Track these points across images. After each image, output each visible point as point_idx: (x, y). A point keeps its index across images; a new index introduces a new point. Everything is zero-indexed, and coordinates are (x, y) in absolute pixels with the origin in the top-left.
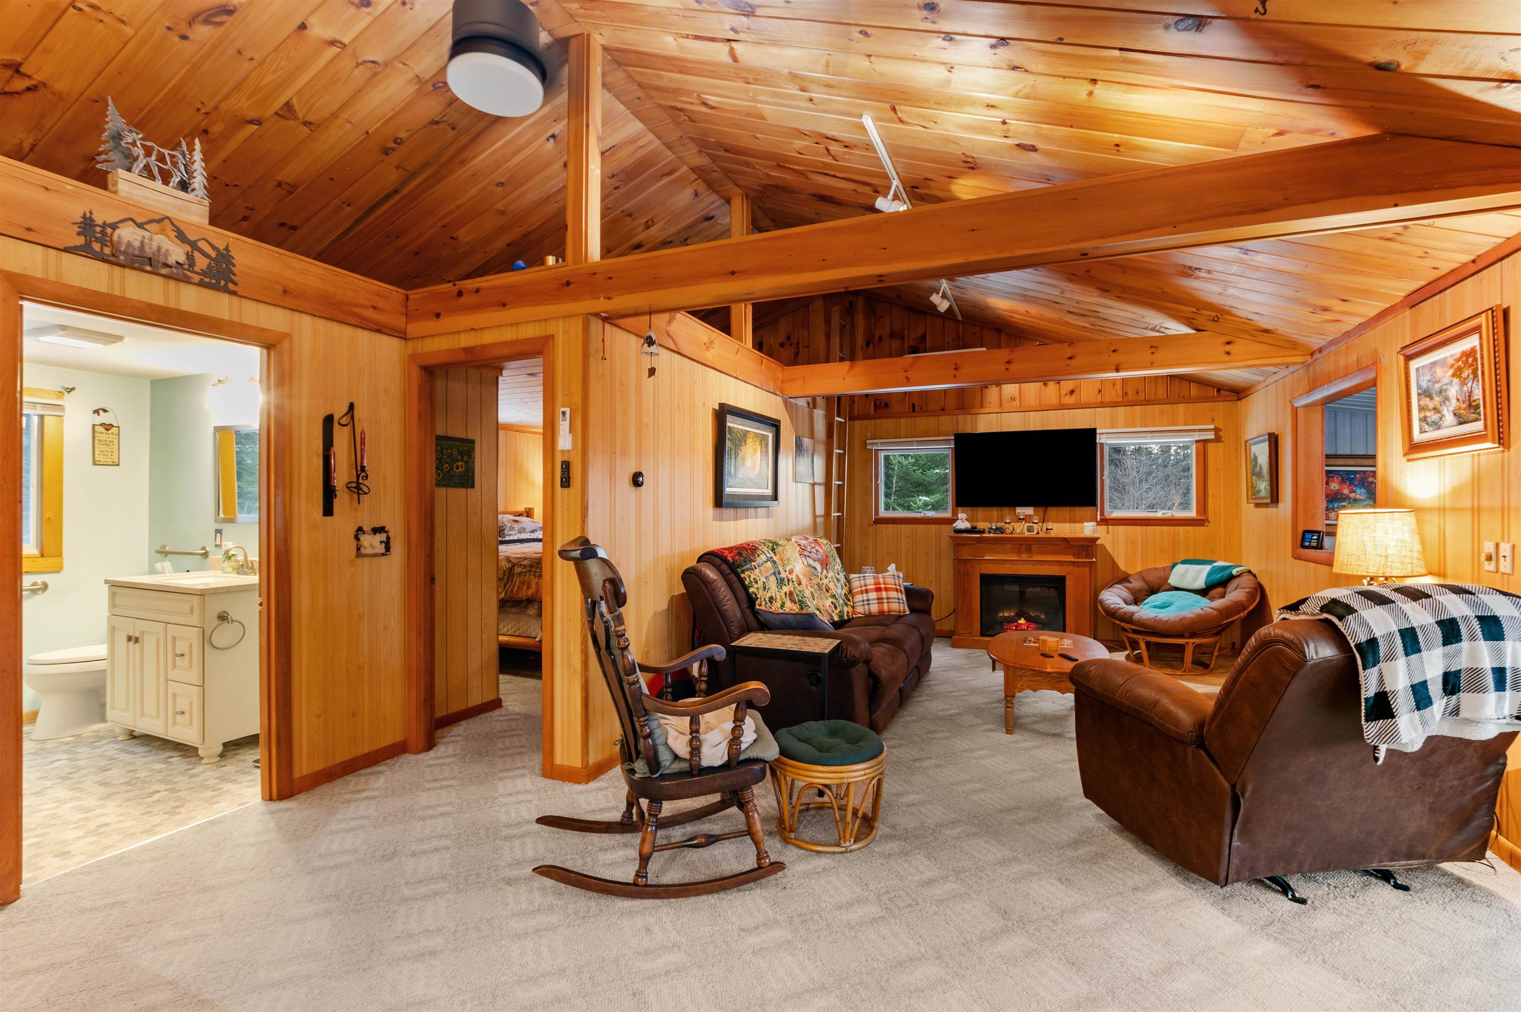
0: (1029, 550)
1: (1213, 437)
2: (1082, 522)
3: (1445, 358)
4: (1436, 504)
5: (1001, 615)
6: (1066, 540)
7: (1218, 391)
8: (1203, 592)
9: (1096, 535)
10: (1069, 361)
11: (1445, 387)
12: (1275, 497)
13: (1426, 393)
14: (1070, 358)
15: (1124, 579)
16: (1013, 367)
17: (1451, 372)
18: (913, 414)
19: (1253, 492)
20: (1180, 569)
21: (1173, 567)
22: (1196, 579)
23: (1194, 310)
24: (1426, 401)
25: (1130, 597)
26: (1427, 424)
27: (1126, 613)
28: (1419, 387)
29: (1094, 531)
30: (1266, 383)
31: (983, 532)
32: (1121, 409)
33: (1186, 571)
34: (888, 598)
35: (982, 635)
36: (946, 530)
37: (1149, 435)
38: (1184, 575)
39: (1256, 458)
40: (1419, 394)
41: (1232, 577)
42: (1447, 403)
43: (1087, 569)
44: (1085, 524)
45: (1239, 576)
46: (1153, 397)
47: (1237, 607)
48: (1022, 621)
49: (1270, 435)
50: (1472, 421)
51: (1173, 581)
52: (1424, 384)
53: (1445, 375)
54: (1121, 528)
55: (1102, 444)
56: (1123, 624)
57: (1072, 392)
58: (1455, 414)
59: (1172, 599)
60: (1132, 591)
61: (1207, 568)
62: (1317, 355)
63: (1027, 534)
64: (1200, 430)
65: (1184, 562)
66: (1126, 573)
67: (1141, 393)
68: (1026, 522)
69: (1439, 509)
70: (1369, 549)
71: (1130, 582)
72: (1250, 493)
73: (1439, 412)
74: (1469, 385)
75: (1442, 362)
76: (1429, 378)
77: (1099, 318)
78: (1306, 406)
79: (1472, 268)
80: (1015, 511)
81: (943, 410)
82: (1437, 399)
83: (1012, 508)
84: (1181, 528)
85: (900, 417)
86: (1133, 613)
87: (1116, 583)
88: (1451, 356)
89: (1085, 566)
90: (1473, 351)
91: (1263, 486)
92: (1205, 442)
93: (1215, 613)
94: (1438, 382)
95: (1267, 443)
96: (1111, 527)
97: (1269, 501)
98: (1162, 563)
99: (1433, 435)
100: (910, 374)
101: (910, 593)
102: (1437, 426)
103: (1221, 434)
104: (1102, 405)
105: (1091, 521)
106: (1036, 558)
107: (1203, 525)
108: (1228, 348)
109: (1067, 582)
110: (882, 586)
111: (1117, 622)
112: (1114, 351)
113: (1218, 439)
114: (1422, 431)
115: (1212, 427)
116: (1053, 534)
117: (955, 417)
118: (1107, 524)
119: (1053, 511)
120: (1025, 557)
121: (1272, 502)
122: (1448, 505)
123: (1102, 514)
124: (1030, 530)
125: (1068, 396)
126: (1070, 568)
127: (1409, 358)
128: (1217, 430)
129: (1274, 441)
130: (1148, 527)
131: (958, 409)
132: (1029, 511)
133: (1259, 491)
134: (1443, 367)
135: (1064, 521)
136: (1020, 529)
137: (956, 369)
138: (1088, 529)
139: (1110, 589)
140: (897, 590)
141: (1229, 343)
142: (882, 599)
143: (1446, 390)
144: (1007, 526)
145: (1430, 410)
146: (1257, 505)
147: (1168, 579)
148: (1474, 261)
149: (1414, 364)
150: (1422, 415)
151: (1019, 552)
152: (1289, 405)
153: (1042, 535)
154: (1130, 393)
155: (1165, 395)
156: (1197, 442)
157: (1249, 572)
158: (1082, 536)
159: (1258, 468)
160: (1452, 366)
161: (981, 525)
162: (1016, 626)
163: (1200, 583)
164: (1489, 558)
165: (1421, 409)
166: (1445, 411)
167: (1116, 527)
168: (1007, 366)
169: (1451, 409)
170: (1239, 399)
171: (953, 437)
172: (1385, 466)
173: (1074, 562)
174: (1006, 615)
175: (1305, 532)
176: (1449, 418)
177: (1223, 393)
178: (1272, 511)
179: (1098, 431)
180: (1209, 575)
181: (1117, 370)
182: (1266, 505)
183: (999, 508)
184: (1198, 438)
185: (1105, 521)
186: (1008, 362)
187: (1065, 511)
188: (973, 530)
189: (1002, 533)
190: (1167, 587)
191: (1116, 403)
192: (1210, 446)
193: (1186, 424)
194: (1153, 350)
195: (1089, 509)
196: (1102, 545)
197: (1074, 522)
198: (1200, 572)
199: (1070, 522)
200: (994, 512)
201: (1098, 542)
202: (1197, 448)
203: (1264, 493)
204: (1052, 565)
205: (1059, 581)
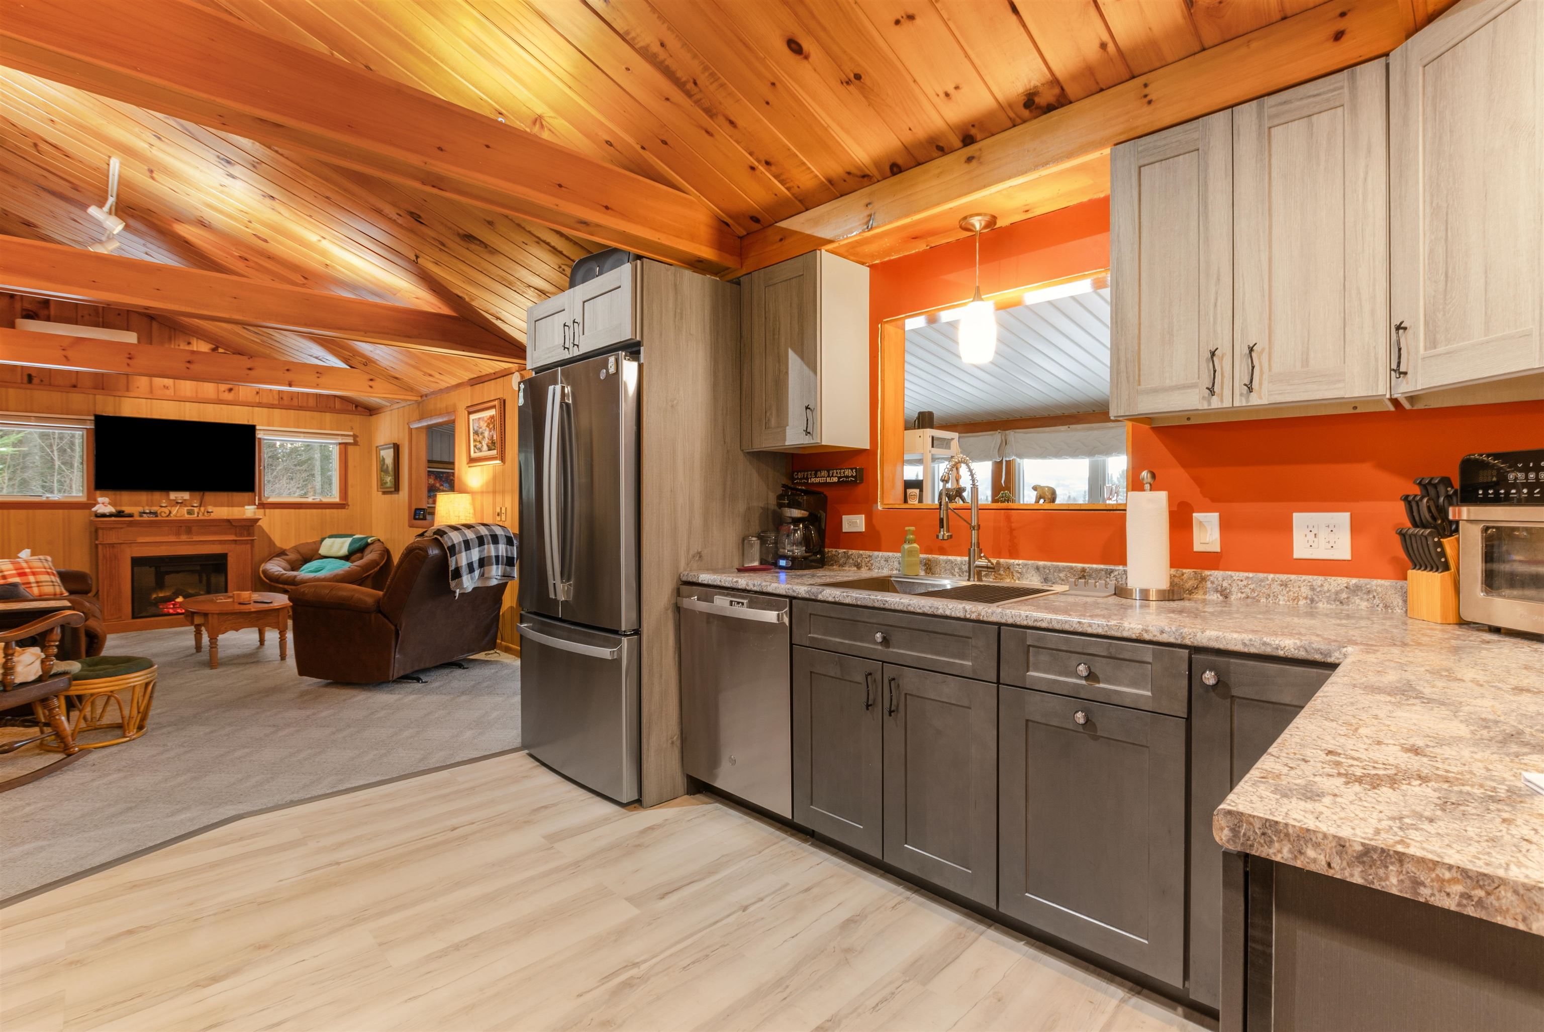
0: (189, 531)
1: (352, 441)
2: (243, 506)
3: (483, 417)
4: (479, 490)
5: (154, 596)
6: (228, 521)
7: (356, 407)
8: (346, 558)
9: (257, 517)
10: (249, 372)
11: (483, 431)
12: (397, 488)
13: (476, 433)
14: (250, 369)
15: (282, 553)
16: (194, 367)
17: (485, 424)
18: (29, 386)
19: (382, 483)
20: (328, 542)
21: (323, 540)
22: (341, 548)
23: (351, 354)
24: (476, 437)
25: (288, 567)
26: (476, 449)
27: (289, 577)
28: (473, 429)
29: (255, 513)
30: (392, 408)
31: (131, 516)
32: (277, 412)
33: (333, 543)
34: (37, 582)
35: (134, 617)
36: (79, 516)
38: (331, 546)
39: (384, 459)
40: (473, 433)
41: (367, 545)
42: (484, 439)
43: (248, 547)
44: (247, 507)
45: (372, 543)
46: (305, 404)
47: (374, 564)
48: (180, 599)
49: (394, 444)
50: (493, 450)
51: (323, 551)
52: (476, 428)
53: (483, 425)
54: (277, 511)
55: (260, 439)
56: (286, 587)
57: (230, 391)
58: (487, 446)
59: (324, 565)
60: (288, 562)
61: (349, 540)
62: (424, 398)
63: (187, 517)
64: (342, 435)
65: (331, 537)
66: (282, 549)
67: (295, 400)
68: (186, 506)
69: (481, 493)
70: (450, 510)
71: (287, 555)
72: (379, 485)
73: (481, 443)
74: (493, 432)
75: (482, 419)
76: (477, 425)
77: (271, 338)
78: (417, 428)
79: (494, 377)
80: (168, 495)
81: (75, 386)
82: (480, 437)
83: (164, 494)
84: (327, 510)
85: (7, 387)
86: (295, 577)
87: (274, 557)
88: (486, 417)
89: (247, 544)
90: (494, 416)
91: (389, 479)
92: (346, 444)
93: (359, 568)
94: (481, 428)
95: (392, 450)
96: (267, 511)
97: (393, 490)
98: (312, 539)
99: (479, 454)
100: (69, 353)
101: (65, 576)
102: (480, 450)
103: (358, 439)
104: (260, 405)
105: (249, 505)
106: (196, 538)
107: (344, 508)
108: (371, 383)
109: (229, 558)
110: (28, 570)
111: (281, 586)
112: (288, 370)
113: (355, 443)
114: (475, 452)
115: (351, 433)
116: (213, 516)
117: (91, 396)
118: (264, 508)
119: (210, 496)
120: (184, 538)
121: (395, 490)
122: (484, 490)
123: (260, 499)
124: (190, 513)
125: (226, 393)
126: (232, 547)
127: (470, 413)
128: (355, 436)
129: (396, 448)
130: (301, 510)
131: (96, 388)
132: (186, 495)
133: (387, 483)
134: (483, 421)
135: (222, 505)
136: (179, 513)
137: (130, 358)
138: (249, 511)
139: (271, 561)
140: (48, 573)
141: (371, 380)
142: (29, 583)
143: (483, 433)
144: (163, 509)
145: (477, 442)
146: (384, 493)
147: (318, 550)
148: (494, 373)
149: (471, 417)
150: (474, 444)
151: (178, 534)
152: (407, 427)
153: (201, 517)
154: (285, 398)
156: (340, 444)
157: (379, 540)
158: (245, 517)
159: (385, 466)
160: (486, 422)
161: (127, 509)
162: (174, 605)
163: (344, 551)
164: (498, 515)
165: (475, 441)
166: (483, 444)
167: (272, 510)
168: (188, 365)
169: (485, 443)
170: (371, 415)
171: (93, 418)
172: (459, 469)
173: (236, 541)
174: (161, 595)
175: (416, 509)
176: (485, 448)
177: (359, 408)
178: (395, 496)
179: (258, 427)
180: (351, 545)
181: (290, 385)
182: (390, 493)
183: (150, 493)
184: (340, 441)
185: (263, 506)
187: (223, 496)
188: (120, 514)
189: (157, 516)
190: (317, 557)
191: (273, 405)
192: (350, 448)
193: (332, 430)
194: (318, 375)
195: (246, 496)
196: (260, 526)
197: (232, 506)
198: (343, 543)
199: (228, 506)
200: (143, 497)
201: (260, 523)
202: (340, 448)
203: (389, 485)
204: (214, 544)
205: (223, 557)
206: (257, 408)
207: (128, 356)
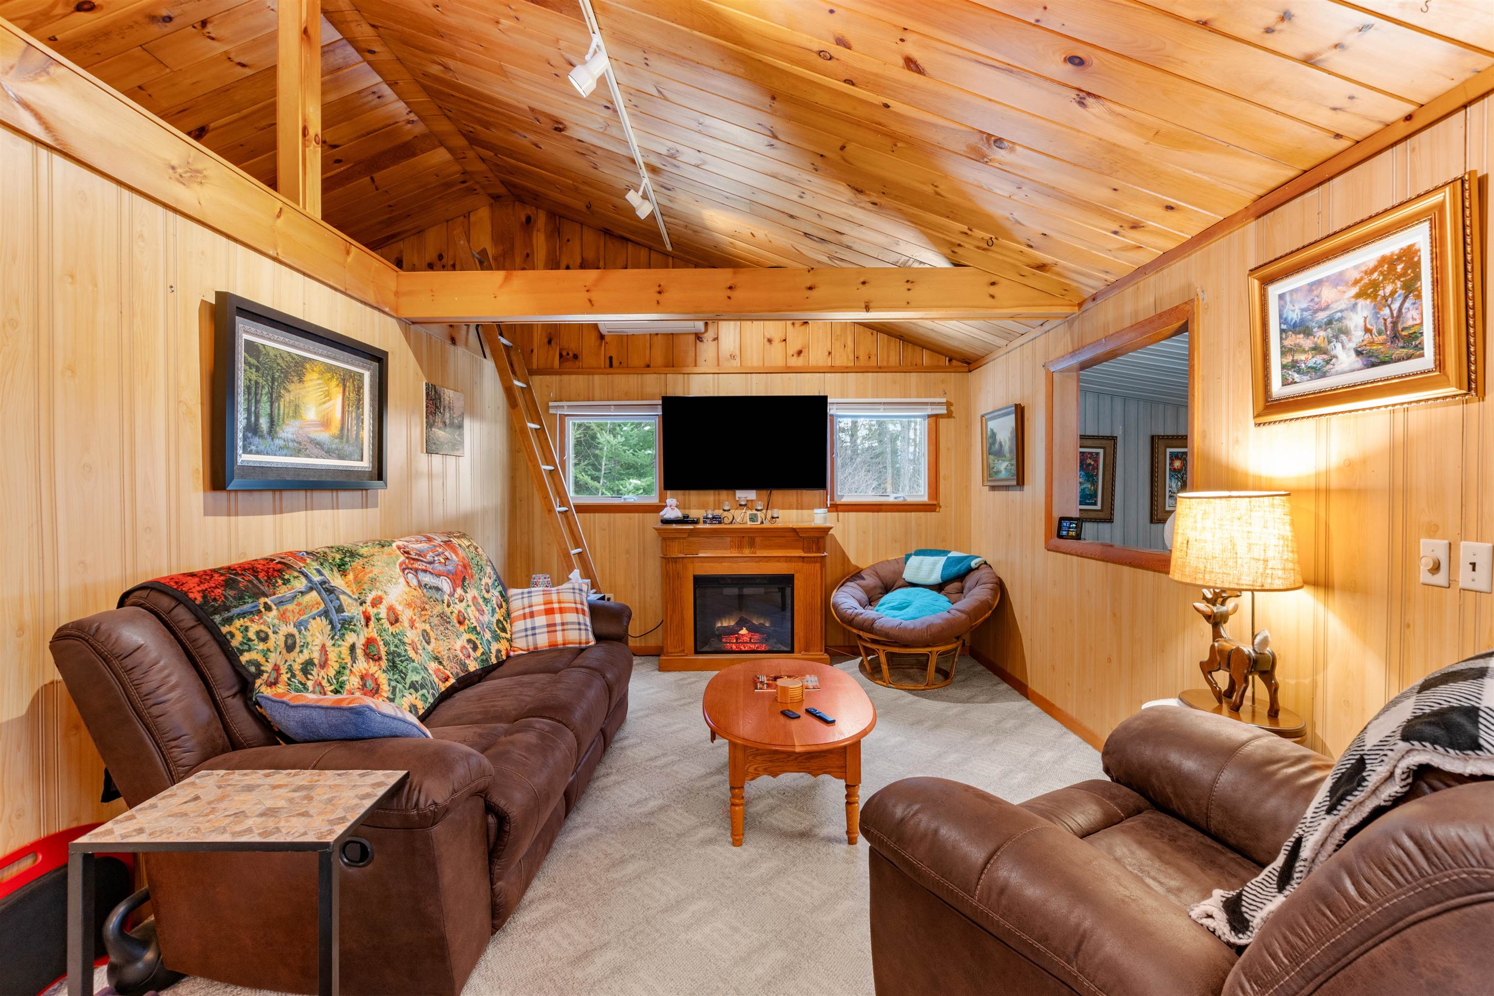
0: (752, 544)
1: (945, 412)
2: (813, 509)
3: (1341, 274)
4: (1312, 484)
5: (719, 625)
6: (794, 530)
7: (950, 361)
8: (939, 588)
9: (828, 525)
10: (809, 293)
11: (1339, 315)
12: (1020, 480)
13: (1302, 328)
14: (810, 288)
15: (856, 575)
16: (736, 295)
17: (1355, 290)
18: (611, 370)
19: (990, 473)
20: (914, 561)
21: (908, 557)
22: (932, 571)
23: (965, 228)
24: (1297, 339)
25: (864, 597)
26: (1299, 372)
27: (865, 621)
28: (1283, 320)
29: (825, 519)
30: (1009, 348)
31: (695, 522)
32: (851, 376)
33: (921, 563)
34: (563, 624)
35: (697, 652)
36: (652, 520)
37: (882, 407)
38: (919, 568)
39: (994, 435)
40: (1282, 331)
41: (970, 570)
42: (1343, 337)
43: (818, 565)
44: (816, 511)
45: (977, 568)
46: (885, 364)
47: (983, 606)
48: (744, 631)
49: (1016, 406)
50: (1399, 360)
51: (908, 575)
52: (1294, 315)
53: (1340, 297)
54: (852, 515)
55: (832, 416)
56: (861, 633)
57: (800, 353)
58: (1359, 353)
59: (910, 598)
60: (867, 590)
61: (942, 560)
62: (1090, 305)
63: (749, 524)
64: (932, 404)
65: (919, 553)
66: (858, 568)
67: (873, 358)
68: (748, 508)
69: (1317, 491)
70: (1242, 550)
71: (863, 578)
72: (985, 475)
73: (1325, 352)
74: (1395, 306)
75: (1337, 280)
76: (1304, 305)
77: (841, 245)
78: (1062, 371)
79: (1405, 128)
80: (735, 495)
81: (648, 366)
82: (1321, 335)
83: (730, 492)
84: (913, 514)
85: (593, 374)
86: (874, 621)
87: (848, 580)
88: (1356, 267)
89: (816, 562)
90: (1409, 255)
91: (1004, 467)
92: (937, 416)
93: (964, 616)
94: (1327, 308)
95: (1013, 416)
96: (841, 514)
97: (1015, 483)
98: (895, 555)
99: (1306, 386)
100: (594, 295)
101: (596, 612)
102: (1318, 372)
103: (952, 408)
104: (833, 370)
105: (820, 508)
106: (760, 553)
107: (934, 511)
108: (993, 290)
109: (796, 582)
110: (556, 606)
111: (855, 631)
112: (864, 283)
113: (949, 415)
114: (1285, 383)
115: (944, 400)
116: (779, 524)
117: (663, 376)
118: (837, 511)
119: (778, 495)
120: (747, 552)
121: (1018, 484)
123: (832, 499)
124: (753, 518)
125: (796, 357)
126: (799, 565)
127: (1267, 281)
128: (949, 404)
129: (1020, 412)
130: (880, 514)
131: (666, 366)
132: (751, 495)
133: (999, 472)
134: (1336, 285)
135: (790, 507)
136: (741, 518)
137: (660, 293)
138: (819, 517)
139: (843, 588)
140: (577, 611)
141: (993, 284)
142: (555, 625)
143: (1340, 320)
144: (725, 514)
145: (1304, 351)
146: (993, 488)
147: (902, 573)
148: (1409, 118)
149: (1274, 291)
150: (1289, 359)
151: (740, 547)
152: (1043, 371)
153: (767, 525)
154: (861, 358)
155: (898, 362)
156: (929, 416)
157: (985, 563)
158: (813, 525)
159: (997, 446)
160: (1356, 282)
161: (694, 514)
162: (737, 639)
163: (936, 577)
164: (1436, 568)
165: (1285, 351)
166: (1338, 350)
167: (846, 513)
168: (729, 293)
169: (1352, 345)
170: (970, 371)
171: (660, 402)
172: (1204, 435)
173: (803, 558)
174: (725, 624)
175: (1062, 519)
177: (954, 362)
178: (1015, 495)
179: (829, 400)
180: (945, 568)
181: (867, 308)
182: (1007, 488)
183: (717, 492)
184: (930, 412)
185: (836, 508)
186: (730, 288)
187: (792, 495)
188: (685, 520)
189: (720, 523)
190: (901, 583)
191: (847, 368)
192: (942, 422)
193: (918, 397)
194: (909, 286)
195: (817, 494)
196: (832, 535)
197: (802, 509)
198: (935, 564)
199: (797, 509)
200: (710, 496)
201: (831, 532)
202: (929, 424)
203: (1003, 474)
204: (778, 561)
205: (787, 581)
206: (829, 375)
207: (658, 289)
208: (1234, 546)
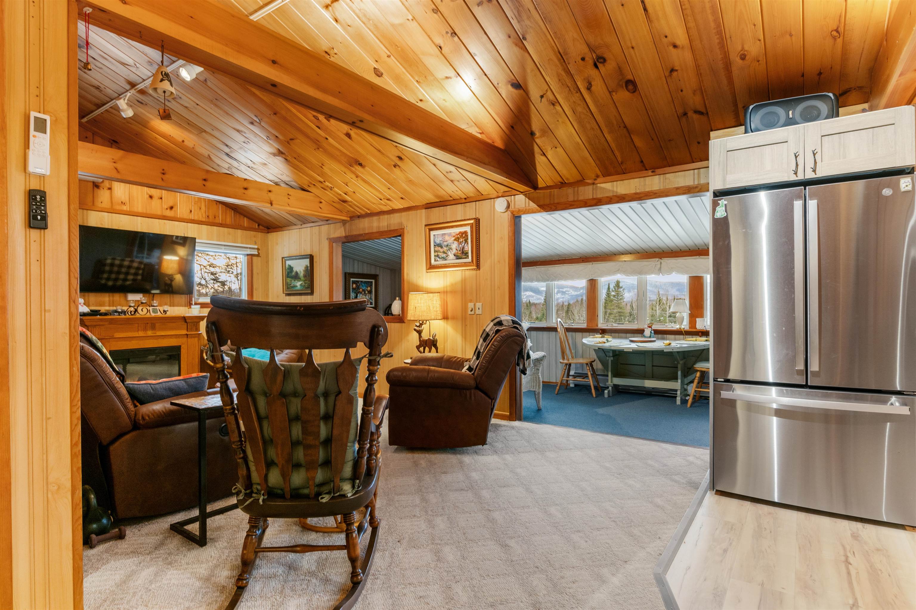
0: (153, 328)
1: (256, 253)
3: (450, 233)
4: (443, 291)
7: (258, 226)
9: (203, 314)
11: (450, 244)
12: (312, 290)
13: (440, 245)
17: (454, 238)
19: (288, 287)
23: (322, 180)
24: (437, 248)
26: (439, 258)
28: (435, 242)
29: (199, 311)
30: (303, 226)
31: (108, 314)
32: (204, 227)
37: (223, 247)
39: (291, 268)
40: (434, 245)
42: (451, 250)
43: (196, 339)
44: (192, 307)
49: (308, 255)
50: (464, 258)
52: (438, 242)
53: (450, 240)
55: (198, 249)
57: (171, 208)
58: (455, 255)
62: (356, 219)
63: (153, 315)
64: (250, 248)
67: (217, 218)
69: (444, 292)
70: (431, 308)
72: (285, 288)
73: (446, 254)
74: (463, 245)
75: (450, 234)
76: (441, 239)
79: (464, 201)
80: (126, 297)
82: (445, 249)
83: (122, 295)
88: (454, 232)
89: (195, 337)
90: (466, 232)
91: (299, 284)
92: (252, 255)
94: (447, 241)
95: (305, 260)
99: (441, 262)
102: (444, 259)
103: (260, 252)
104: (193, 222)
106: (158, 333)
109: (182, 350)
113: (258, 255)
114: (435, 261)
115: (256, 247)
116: (168, 314)
120: (150, 333)
122: (448, 289)
124: (154, 311)
125: (168, 210)
126: (185, 340)
127: (430, 230)
128: (258, 249)
129: (311, 258)
133: (295, 286)
134: (449, 236)
138: (195, 310)
143: (450, 245)
144: (128, 308)
145: (440, 252)
148: (465, 199)
149: (433, 233)
150: (436, 254)
151: (145, 329)
152: (327, 241)
154: (210, 217)
155: (231, 222)
156: (248, 255)
158: (193, 315)
159: (294, 274)
160: (454, 236)
164: (472, 311)
165: (435, 251)
166: (449, 253)
169: (453, 253)
170: (268, 233)
173: (186, 335)
176: (451, 256)
177: (261, 227)
179: (197, 241)
184: (248, 253)
186: (205, 180)
187: (167, 298)
188: (97, 313)
191: (201, 221)
192: (255, 259)
193: (242, 243)
197: (173, 306)
202: (248, 259)
204: (171, 338)
205: (178, 349)
206: (190, 224)
208: (429, 307)
